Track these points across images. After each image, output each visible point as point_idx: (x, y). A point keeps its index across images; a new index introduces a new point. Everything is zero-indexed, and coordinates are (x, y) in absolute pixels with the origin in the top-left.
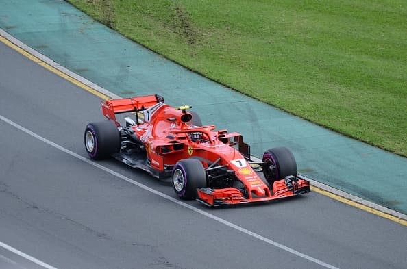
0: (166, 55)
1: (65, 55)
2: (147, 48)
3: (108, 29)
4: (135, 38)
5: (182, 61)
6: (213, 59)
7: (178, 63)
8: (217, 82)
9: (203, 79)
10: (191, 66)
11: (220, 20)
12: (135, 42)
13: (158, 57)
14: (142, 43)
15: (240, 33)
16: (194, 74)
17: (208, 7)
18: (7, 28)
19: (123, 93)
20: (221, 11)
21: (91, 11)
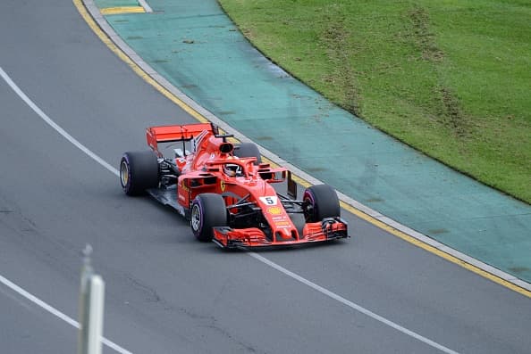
0: (426, 151)
1: (295, 149)
2: (401, 141)
3: (352, 116)
4: (386, 128)
5: (446, 159)
6: (489, 158)
7: (441, 162)
8: (493, 187)
9: (475, 183)
10: (459, 166)
11: (498, 105)
12: (386, 133)
13: (415, 154)
14: (395, 134)
15: (525, 123)
16: (463, 177)
17: (483, 88)
18: (222, 113)
19: (368, 201)
20: (500, 95)
21: (329, 92)
